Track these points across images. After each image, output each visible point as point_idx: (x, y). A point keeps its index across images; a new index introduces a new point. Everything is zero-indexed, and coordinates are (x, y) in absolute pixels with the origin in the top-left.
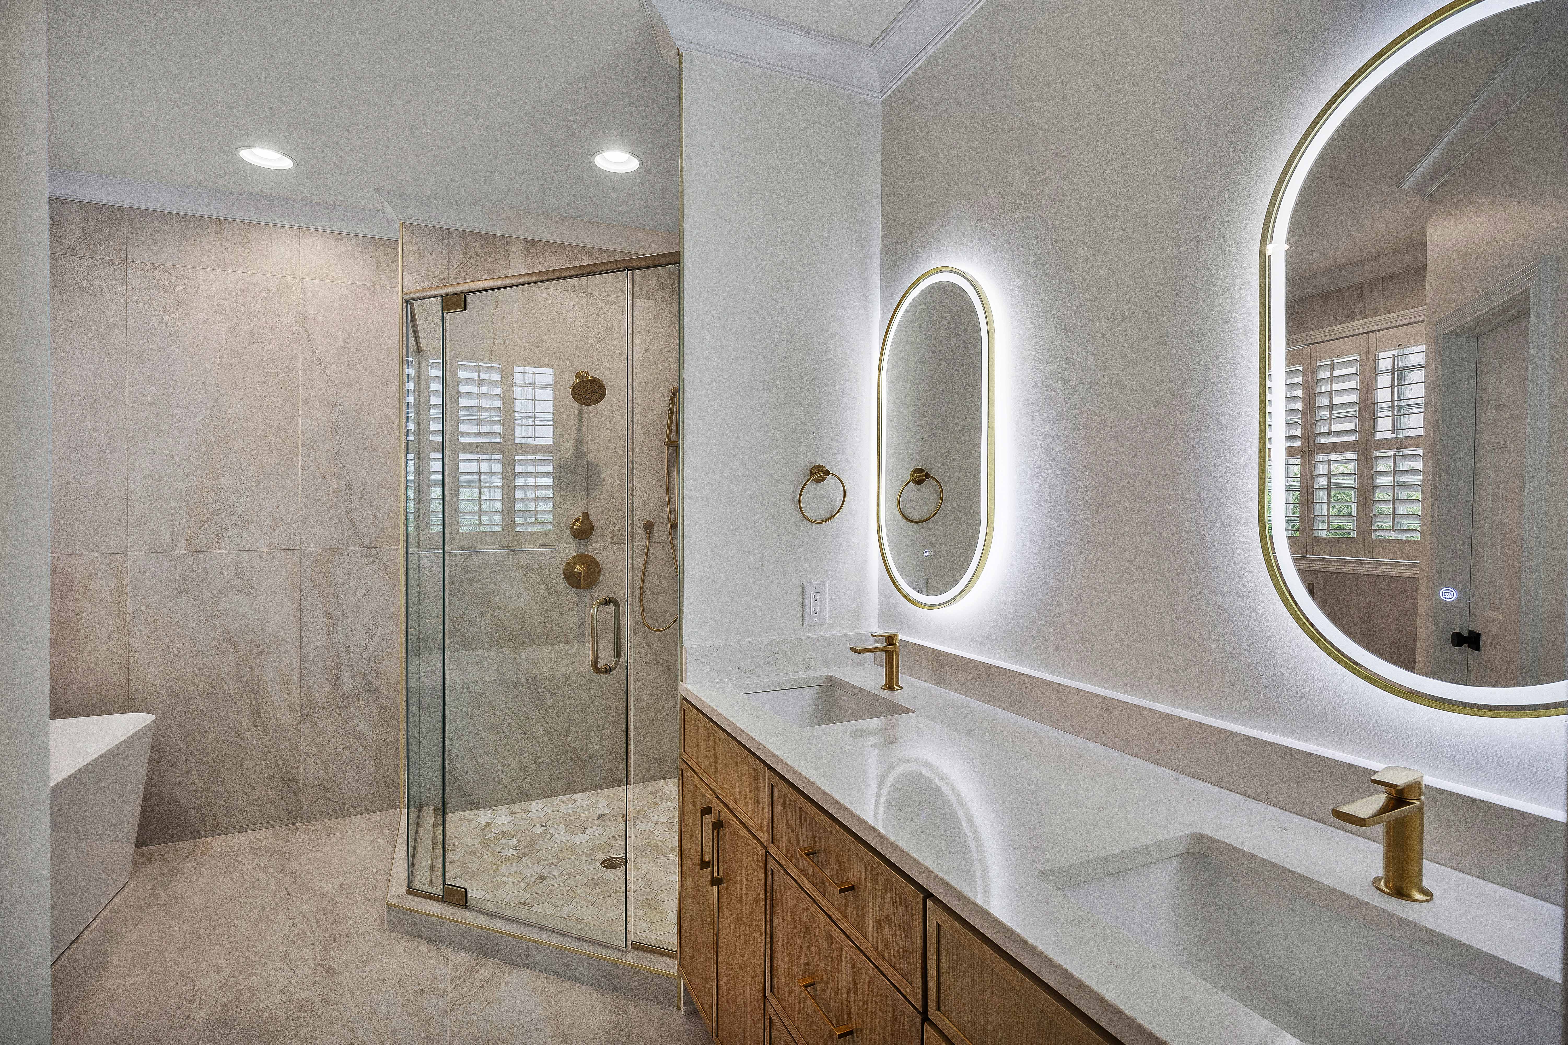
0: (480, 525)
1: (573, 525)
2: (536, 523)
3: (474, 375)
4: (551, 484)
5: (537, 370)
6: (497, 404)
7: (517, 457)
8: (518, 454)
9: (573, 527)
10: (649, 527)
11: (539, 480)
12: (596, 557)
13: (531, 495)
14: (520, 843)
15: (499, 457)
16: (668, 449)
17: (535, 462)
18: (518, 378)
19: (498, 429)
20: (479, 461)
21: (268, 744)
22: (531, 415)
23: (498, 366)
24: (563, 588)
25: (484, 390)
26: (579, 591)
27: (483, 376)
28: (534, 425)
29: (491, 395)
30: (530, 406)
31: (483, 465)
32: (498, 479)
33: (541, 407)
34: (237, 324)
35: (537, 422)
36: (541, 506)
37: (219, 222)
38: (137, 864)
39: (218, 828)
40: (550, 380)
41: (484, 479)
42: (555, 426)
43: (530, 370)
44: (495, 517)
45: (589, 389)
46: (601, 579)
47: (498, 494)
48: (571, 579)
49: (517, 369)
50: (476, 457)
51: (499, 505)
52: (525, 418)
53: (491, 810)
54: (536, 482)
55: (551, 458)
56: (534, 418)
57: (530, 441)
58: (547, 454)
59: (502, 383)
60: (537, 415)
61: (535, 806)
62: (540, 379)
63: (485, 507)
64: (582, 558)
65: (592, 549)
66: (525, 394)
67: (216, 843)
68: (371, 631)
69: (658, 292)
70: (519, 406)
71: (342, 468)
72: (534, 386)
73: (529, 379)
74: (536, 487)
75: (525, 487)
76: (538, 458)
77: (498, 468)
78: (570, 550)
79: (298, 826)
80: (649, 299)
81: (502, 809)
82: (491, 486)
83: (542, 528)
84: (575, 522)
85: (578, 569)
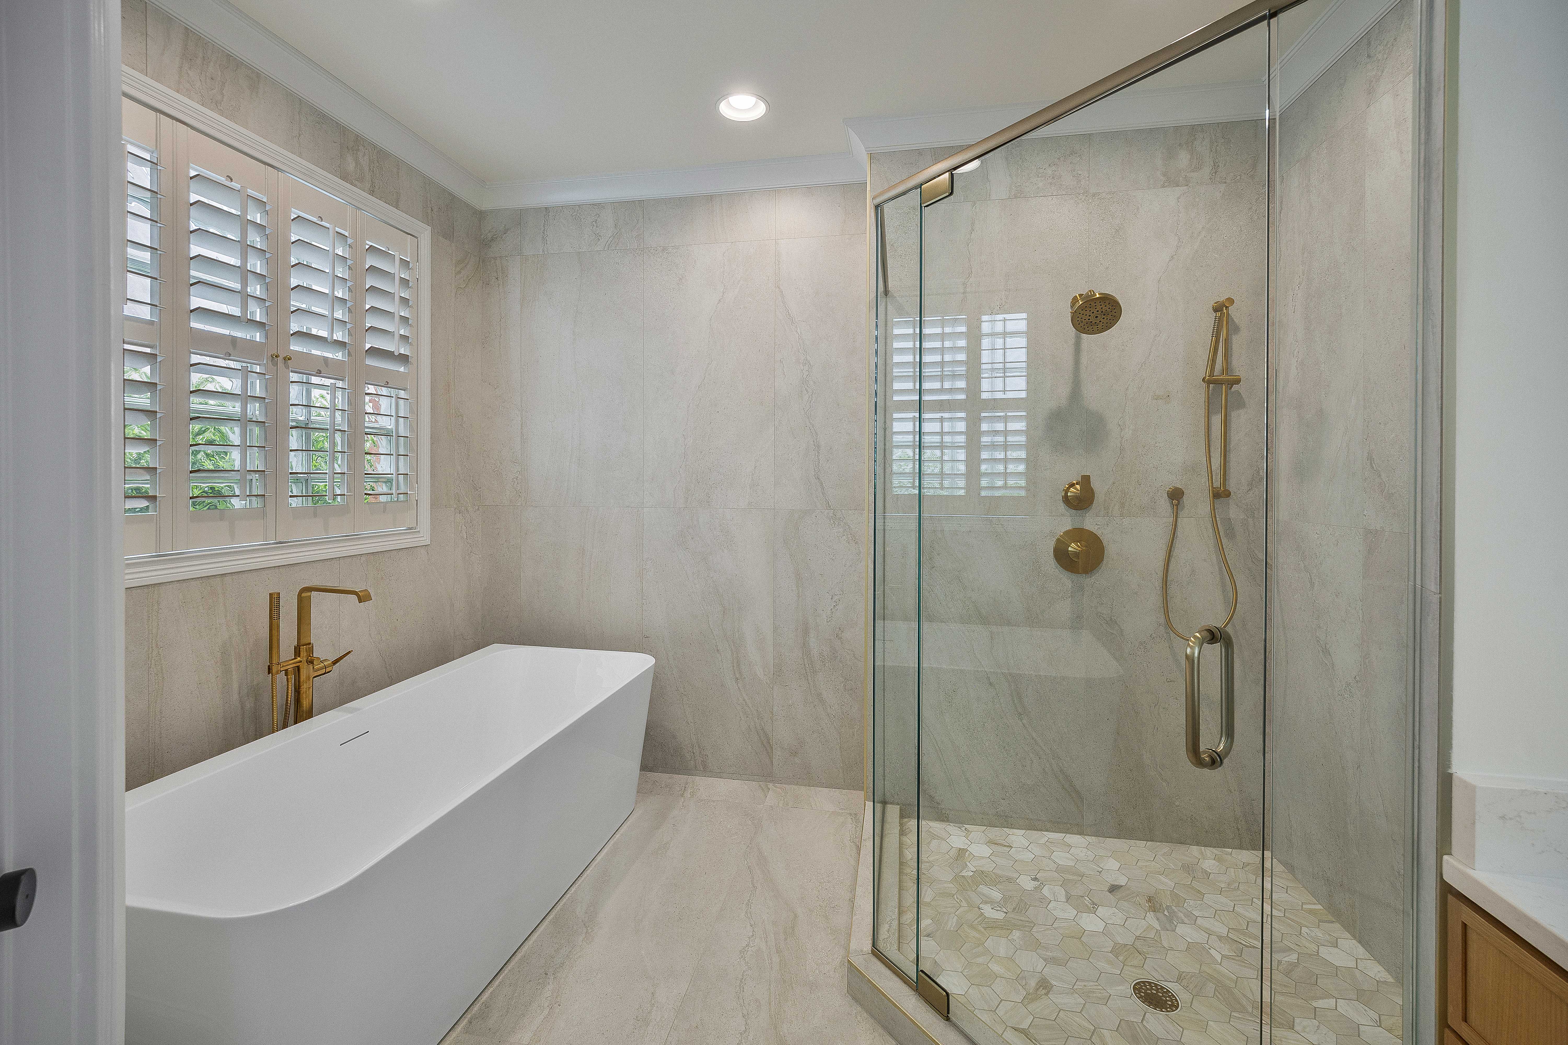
0: (942, 488)
1: (1067, 491)
2: (1005, 487)
3: (938, 330)
4: (1024, 443)
5: (1007, 316)
6: (962, 357)
7: (983, 415)
8: (985, 410)
9: (1066, 493)
10: (1176, 496)
11: (1010, 439)
12: (1099, 533)
13: (1000, 455)
14: (1006, 899)
15: (963, 415)
16: (1208, 387)
17: (1006, 419)
18: (986, 328)
19: (961, 384)
20: (942, 420)
21: (746, 698)
22: (1001, 366)
23: (964, 317)
24: (1053, 570)
25: (947, 344)
26: (1074, 576)
27: (947, 330)
28: (1005, 377)
29: (955, 349)
30: (999, 356)
31: (946, 424)
32: (961, 439)
33: (1011, 356)
34: (724, 293)
35: (1007, 374)
36: (1011, 468)
37: (710, 198)
38: (643, 791)
39: (705, 770)
40: (1022, 326)
41: (947, 439)
42: (1028, 376)
43: (1000, 317)
44: (957, 479)
45: (1098, 311)
46: (1104, 562)
47: (961, 455)
48: (1063, 557)
49: (985, 318)
50: (938, 415)
51: (962, 468)
52: (993, 370)
53: (963, 829)
54: (1006, 441)
55: (1024, 414)
56: (1005, 370)
57: (999, 395)
58: (1018, 409)
59: (968, 335)
60: (1008, 365)
61: (1018, 837)
62: (1011, 327)
63: (947, 468)
64: (1078, 534)
65: (1091, 522)
66: (993, 344)
67: (703, 785)
68: (836, 597)
69: (1192, 174)
70: (985, 357)
71: (812, 428)
72: (1005, 334)
73: (999, 327)
74: (1006, 447)
75: (993, 446)
76: (1009, 414)
77: (961, 426)
78: (1066, 522)
79: (771, 785)
80: (1178, 186)
81: (977, 831)
82: (955, 447)
83: (1016, 493)
84: (1068, 488)
85: (1073, 547)
